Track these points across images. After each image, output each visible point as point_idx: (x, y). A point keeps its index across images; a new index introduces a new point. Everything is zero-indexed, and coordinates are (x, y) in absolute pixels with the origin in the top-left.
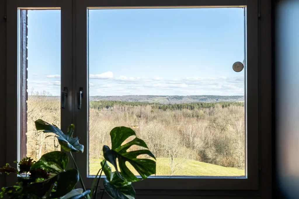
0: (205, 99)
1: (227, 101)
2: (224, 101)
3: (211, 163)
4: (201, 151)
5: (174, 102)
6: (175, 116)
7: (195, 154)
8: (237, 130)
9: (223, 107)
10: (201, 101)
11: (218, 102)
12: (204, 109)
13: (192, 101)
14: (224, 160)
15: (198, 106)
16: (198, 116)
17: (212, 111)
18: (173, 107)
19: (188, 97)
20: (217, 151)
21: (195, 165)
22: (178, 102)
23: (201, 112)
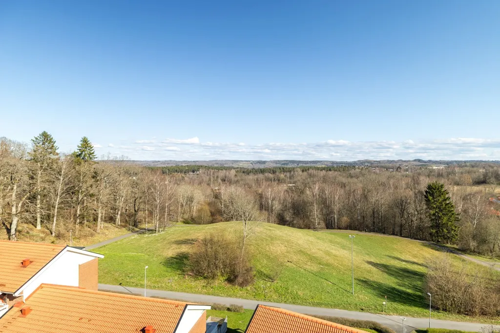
0: (287, 164)
1: (307, 165)
2: (305, 165)
3: (289, 225)
4: (280, 214)
5: (257, 166)
6: (257, 180)
7: (273, 217)
8: (313, 193)
9: (303, 171)
10: (283, 166)
11: (298, 166)
12: (285, 174)
13: (275, 165)
14: (301, 222)
15: (279, 171)
16: (279, 180)
17: (293, 175)
18: (256, 171)
19: (271, 162)
20: (294, 213)
21: (271, 228)
22: (262, 167)
23: (282, 176)
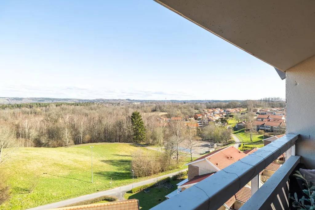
0: (43, 101)
1: (60, 102)
2: (58, 102)
3: (45, 146)
4: (36, 139)
5: (13, 102)
6: (14, 113)
7: (31, 142)
8: (65, 122)
9: (57, 106)
10: (39, 102)
11: (53, 102)
12: (41, 108)
13: (32, 101)
14: (55, 143)
15: (36, 106)
16: (35, 113)
17: (48, 109)
18: (12, 106)
19: (28, 99)
20: (49, 137)
21: (28, 151)
22: (19, 103)
23: (39, 110)
